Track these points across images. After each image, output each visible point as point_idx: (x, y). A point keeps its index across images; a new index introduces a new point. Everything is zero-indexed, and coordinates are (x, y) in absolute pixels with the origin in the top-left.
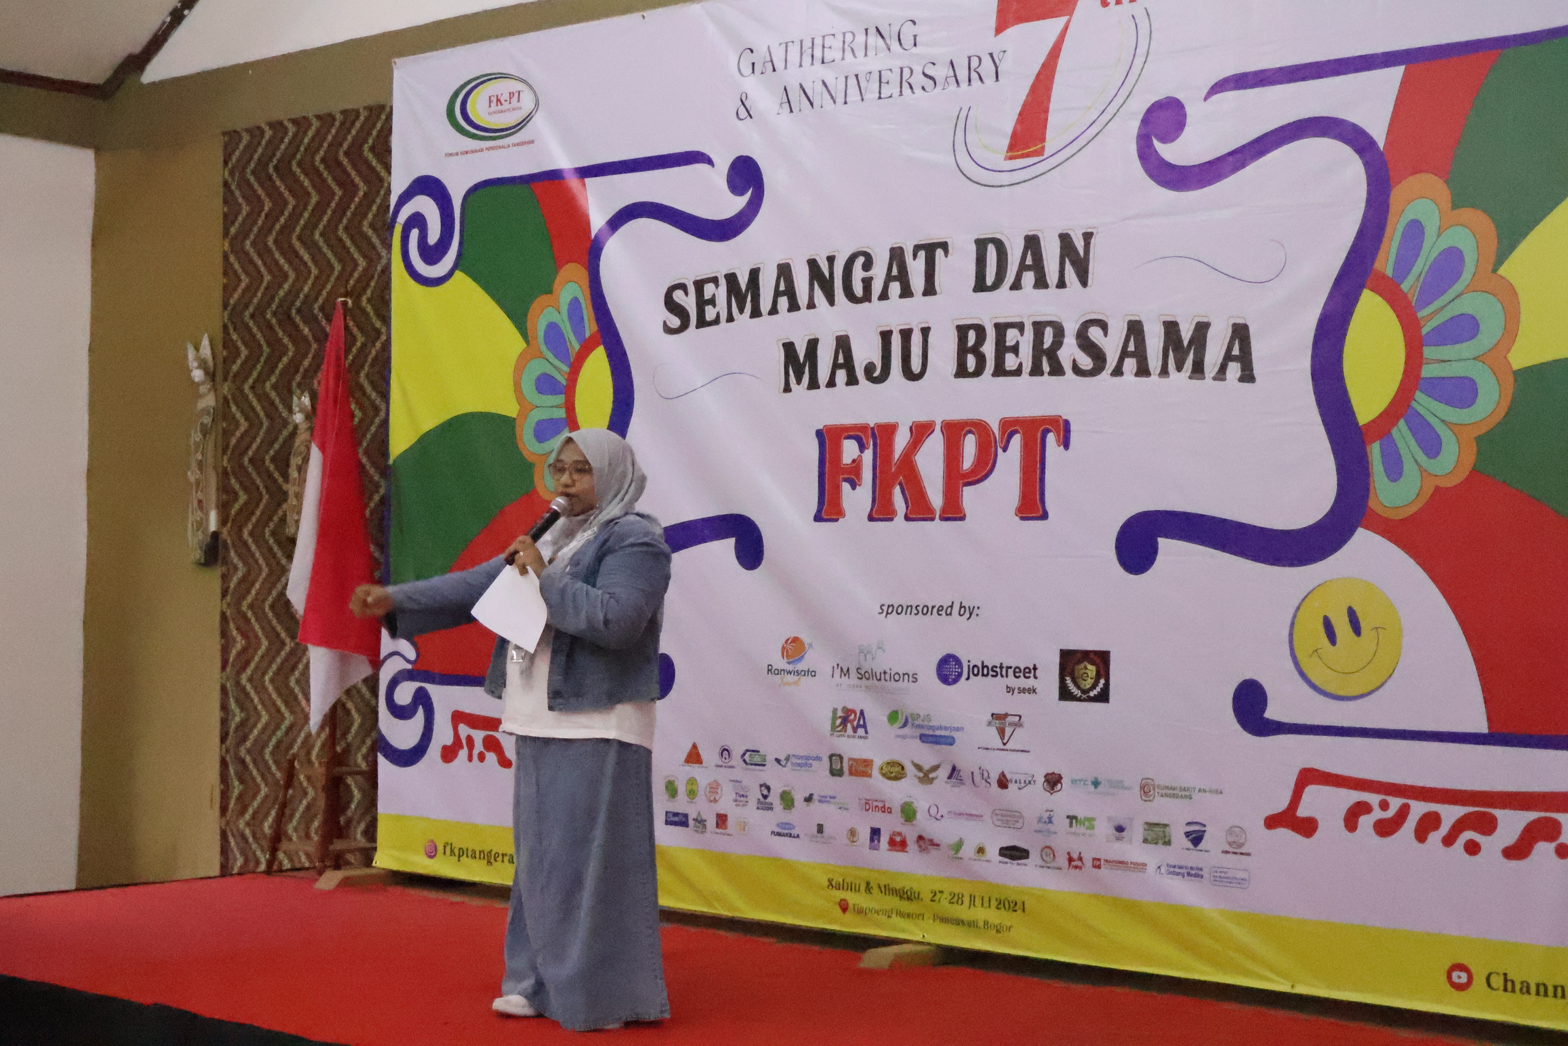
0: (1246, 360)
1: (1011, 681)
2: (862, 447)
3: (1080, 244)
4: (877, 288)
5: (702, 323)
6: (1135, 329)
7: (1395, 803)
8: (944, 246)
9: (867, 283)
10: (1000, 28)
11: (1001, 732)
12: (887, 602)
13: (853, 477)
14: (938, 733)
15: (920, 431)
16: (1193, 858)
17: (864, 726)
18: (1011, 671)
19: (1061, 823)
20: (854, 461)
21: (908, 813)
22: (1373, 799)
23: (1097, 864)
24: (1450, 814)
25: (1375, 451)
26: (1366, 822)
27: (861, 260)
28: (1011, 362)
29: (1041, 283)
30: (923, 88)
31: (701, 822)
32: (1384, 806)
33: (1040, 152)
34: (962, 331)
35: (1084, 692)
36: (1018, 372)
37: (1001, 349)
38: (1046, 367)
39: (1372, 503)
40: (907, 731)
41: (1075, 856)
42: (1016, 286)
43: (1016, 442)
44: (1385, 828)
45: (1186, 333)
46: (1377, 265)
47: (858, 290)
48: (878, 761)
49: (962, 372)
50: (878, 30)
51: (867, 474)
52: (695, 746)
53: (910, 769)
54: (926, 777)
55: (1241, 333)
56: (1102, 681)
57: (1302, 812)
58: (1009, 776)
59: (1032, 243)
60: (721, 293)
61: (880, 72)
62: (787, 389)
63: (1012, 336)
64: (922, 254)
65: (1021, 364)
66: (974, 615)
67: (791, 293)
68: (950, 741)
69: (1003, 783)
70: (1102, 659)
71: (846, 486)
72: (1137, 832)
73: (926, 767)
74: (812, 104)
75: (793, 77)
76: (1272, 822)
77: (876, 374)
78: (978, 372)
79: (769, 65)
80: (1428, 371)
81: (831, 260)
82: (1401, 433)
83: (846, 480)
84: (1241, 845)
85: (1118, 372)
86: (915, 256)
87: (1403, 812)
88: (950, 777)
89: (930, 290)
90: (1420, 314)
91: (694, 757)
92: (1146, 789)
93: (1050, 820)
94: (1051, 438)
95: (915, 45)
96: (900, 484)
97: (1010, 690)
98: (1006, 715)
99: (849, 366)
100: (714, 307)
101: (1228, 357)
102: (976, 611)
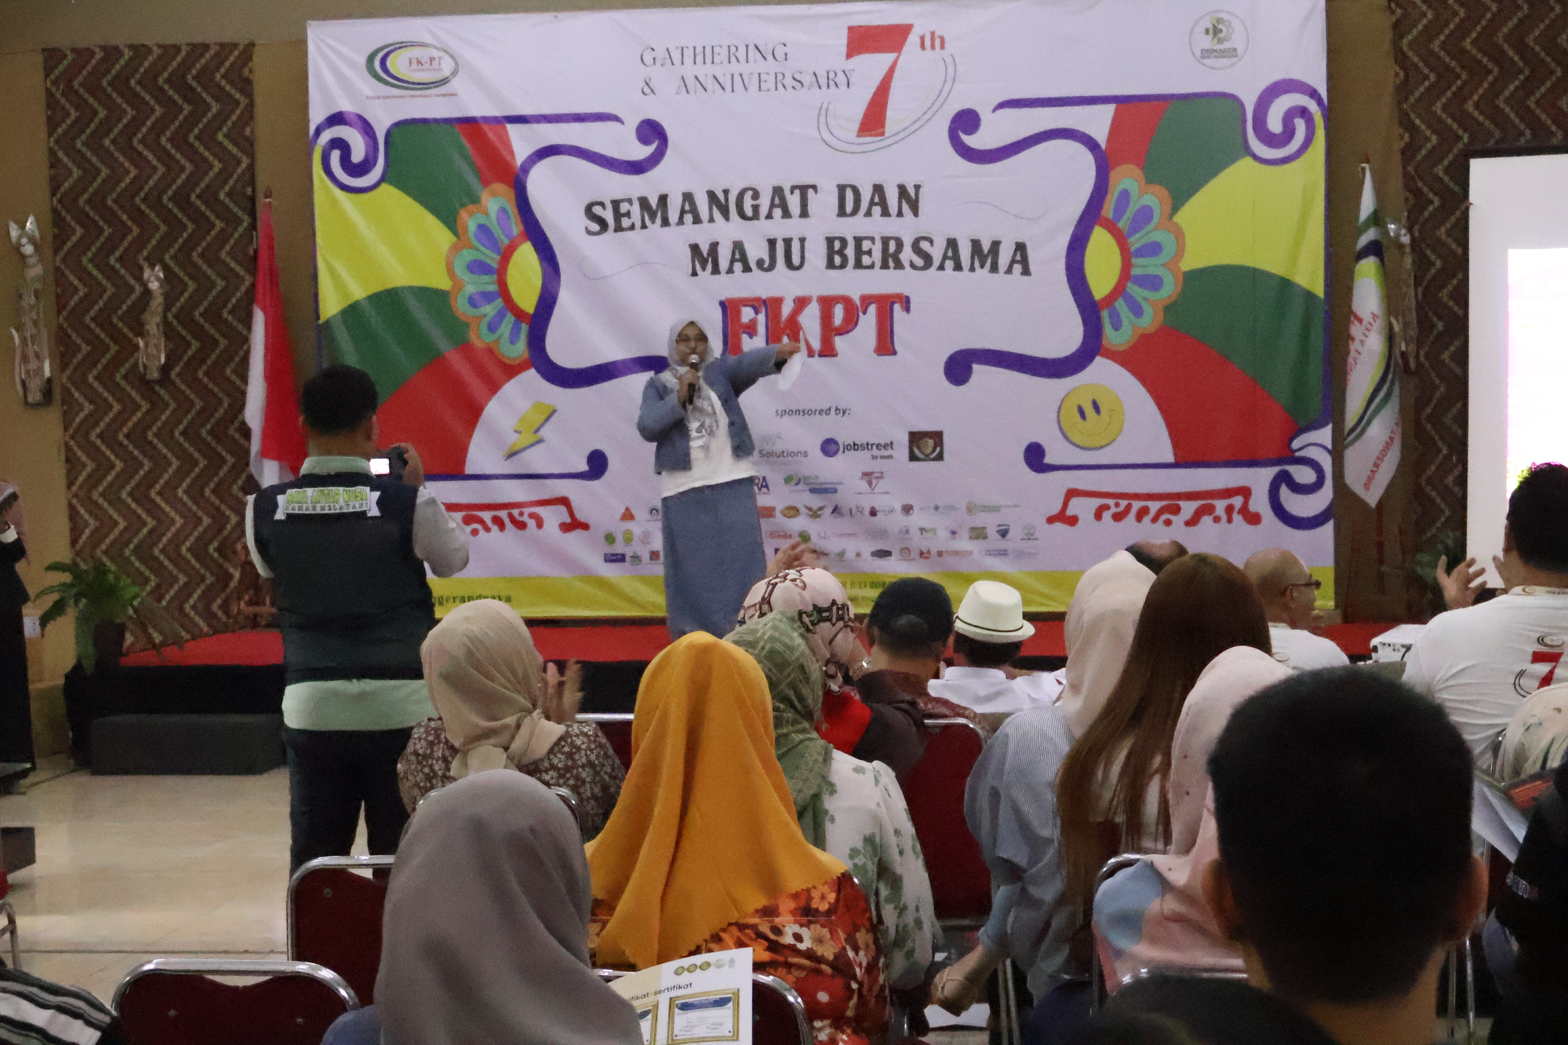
0: (1025, 262)
1: (875, 452)
2: (757, 312)
3: (912, 192)
4: (764, 211)
5: (619, 229)
6: (952, 244)
7: (1124, 503)
8: (814, 188)
9: (756, 208)
10: (849, 56)
11: (870, 483)
12: (780, 409)
13: (751, 330)
14: (824, 486)
15: (801, 303)
16: (1002, 544)
17: (767, 486)
18: (874, 447)
19: (915, 532)
20: (751, 320)
21: (805, 537)
22: (1111, 502)
23: (940, 554)
24: (1154, 506)
25: (1105, 314)
26: (1107, 515)
27: (750, 193)
28: (866, 260)
29: (885, 213)
30: (793, 87)
31: (636, 558)
32: (1117, 505)
33: (883, 134)
34: (830, 241)
35: (927, 455)
36: (872, 266)
37: (859, 252)
38: (891, 264)
39: (1105, 342)
40: (799, 487)
41: (925, 550)
42: (868, 214)
43: (872, 309)
44: (1118, 517)
45: (986, 247)
46: (1104, 213)
47: (749, 212)
48: (780, 506)
49: (830, 265)
50: (756, 47)
51: (761, 329)
52: (627, 509)
53: (803, 510)
54: (815, 514)
55: (1021, 248)
56: (938, 449)
57: (1069, 512)
58: (877, 508)
59: (878, 189)
60: (636, 210)
61: (759, 74)
62: (694, 274)
63: (866, 245)
64: (797, 192)
65: (873, 262)
66: (846, 414)
67: (694, 212)
68: (835, 491)
69: (873, 513)
70: (938, 437)
71: (745, 337)
72: (965, 533)
73: (815, 508)
74: (705, 90)
75: (689, 70)
76: (1051, 520)
77: (766, 265)
78: (843, 266)
79: (668, 61)
80: (1135, 272)
81: (726, 192)
82: (1120, 304)
83: (744, 332)
84: (1032, 535)
85: (941, 268)
86: (792, 193)
87: (1129, 507)
88: (832, 513)
89: (804, 214)
90: (1129, 241)
91: (628, 516)
92: (971, 509)
93: (907, 532)
94: (897, 307)
95: (786, 59)
96: (788, 335)
97: (874, 457)
98: (872, 473)
99: (744, 260)
100: (630, 218)
101: (1013, 262)
102: (848, 412)
